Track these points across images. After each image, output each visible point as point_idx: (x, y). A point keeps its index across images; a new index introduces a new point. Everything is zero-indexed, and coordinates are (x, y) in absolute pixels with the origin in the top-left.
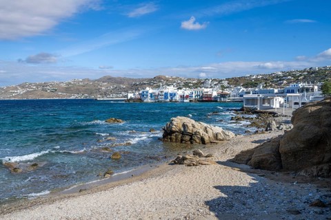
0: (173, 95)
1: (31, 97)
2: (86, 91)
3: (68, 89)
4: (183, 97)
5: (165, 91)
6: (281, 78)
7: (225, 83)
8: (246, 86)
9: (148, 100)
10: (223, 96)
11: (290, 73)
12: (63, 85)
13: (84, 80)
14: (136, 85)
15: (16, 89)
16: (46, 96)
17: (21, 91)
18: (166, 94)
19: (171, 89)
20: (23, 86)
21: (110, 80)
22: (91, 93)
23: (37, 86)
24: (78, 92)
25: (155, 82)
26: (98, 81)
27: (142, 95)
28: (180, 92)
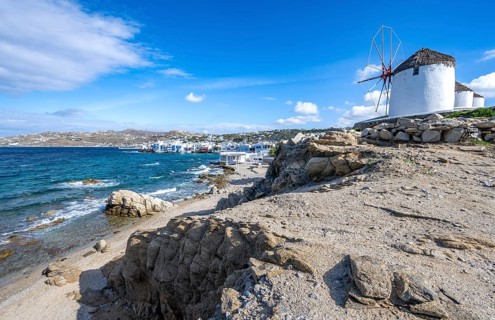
0: (179, 147)
1: (54, 145)
2: (110, 141)
3: (93, 139)
4: (186, 149)
5: (173, 144)
6: (257, 136)
7: (222, 138)
8: (235, 140)
9: (159, 151)
10: (216, 149)
11: (263, 133)
12: (89, 135)
13: (108, 132)
14: (155, 137)
15: (39, 137)
16: (70, 145)
17: (43, 139)
18: (173, 147)
19: (177, 143)
20: (45, 135)
21: (132, 132)
22: (115, 143)
23: (61, 135)
24: (103, 141)
25: (170, 135)
26: (122, 132)
27: (154, 147)
28: (184, 145)
